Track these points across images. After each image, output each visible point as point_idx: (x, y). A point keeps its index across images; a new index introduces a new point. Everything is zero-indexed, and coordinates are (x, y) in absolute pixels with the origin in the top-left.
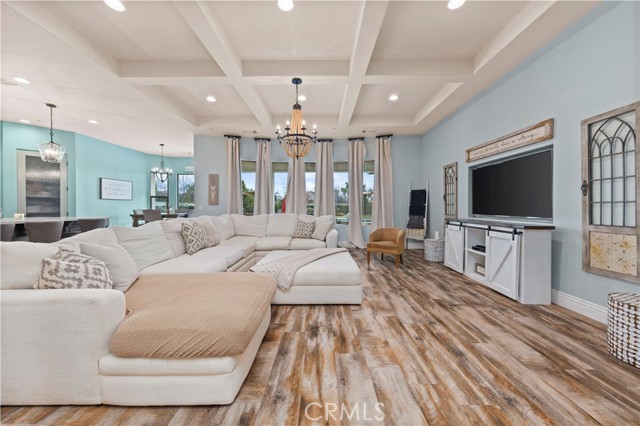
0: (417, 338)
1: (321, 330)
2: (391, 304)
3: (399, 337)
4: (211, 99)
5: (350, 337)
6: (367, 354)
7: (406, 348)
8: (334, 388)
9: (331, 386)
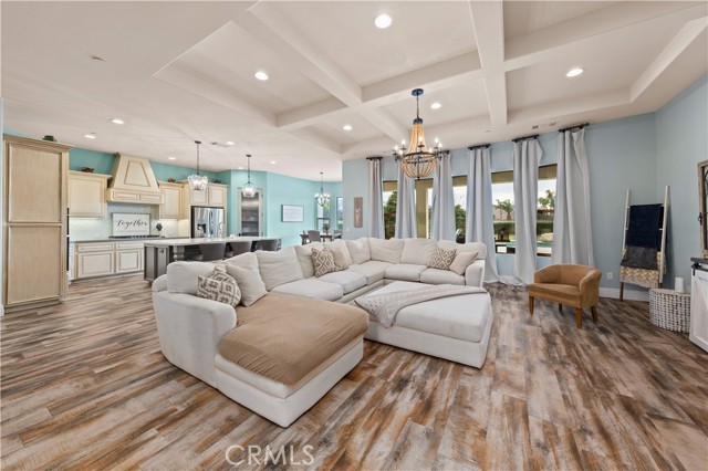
0: (538, 445)
1: (410, 385)
2: (529, 381)
3: (508, 432)
4: (348, 128)
5: (439, 407)
6: (447, 437)
7: (510, 451)
8: (381, 459)
9: (380, 454)
